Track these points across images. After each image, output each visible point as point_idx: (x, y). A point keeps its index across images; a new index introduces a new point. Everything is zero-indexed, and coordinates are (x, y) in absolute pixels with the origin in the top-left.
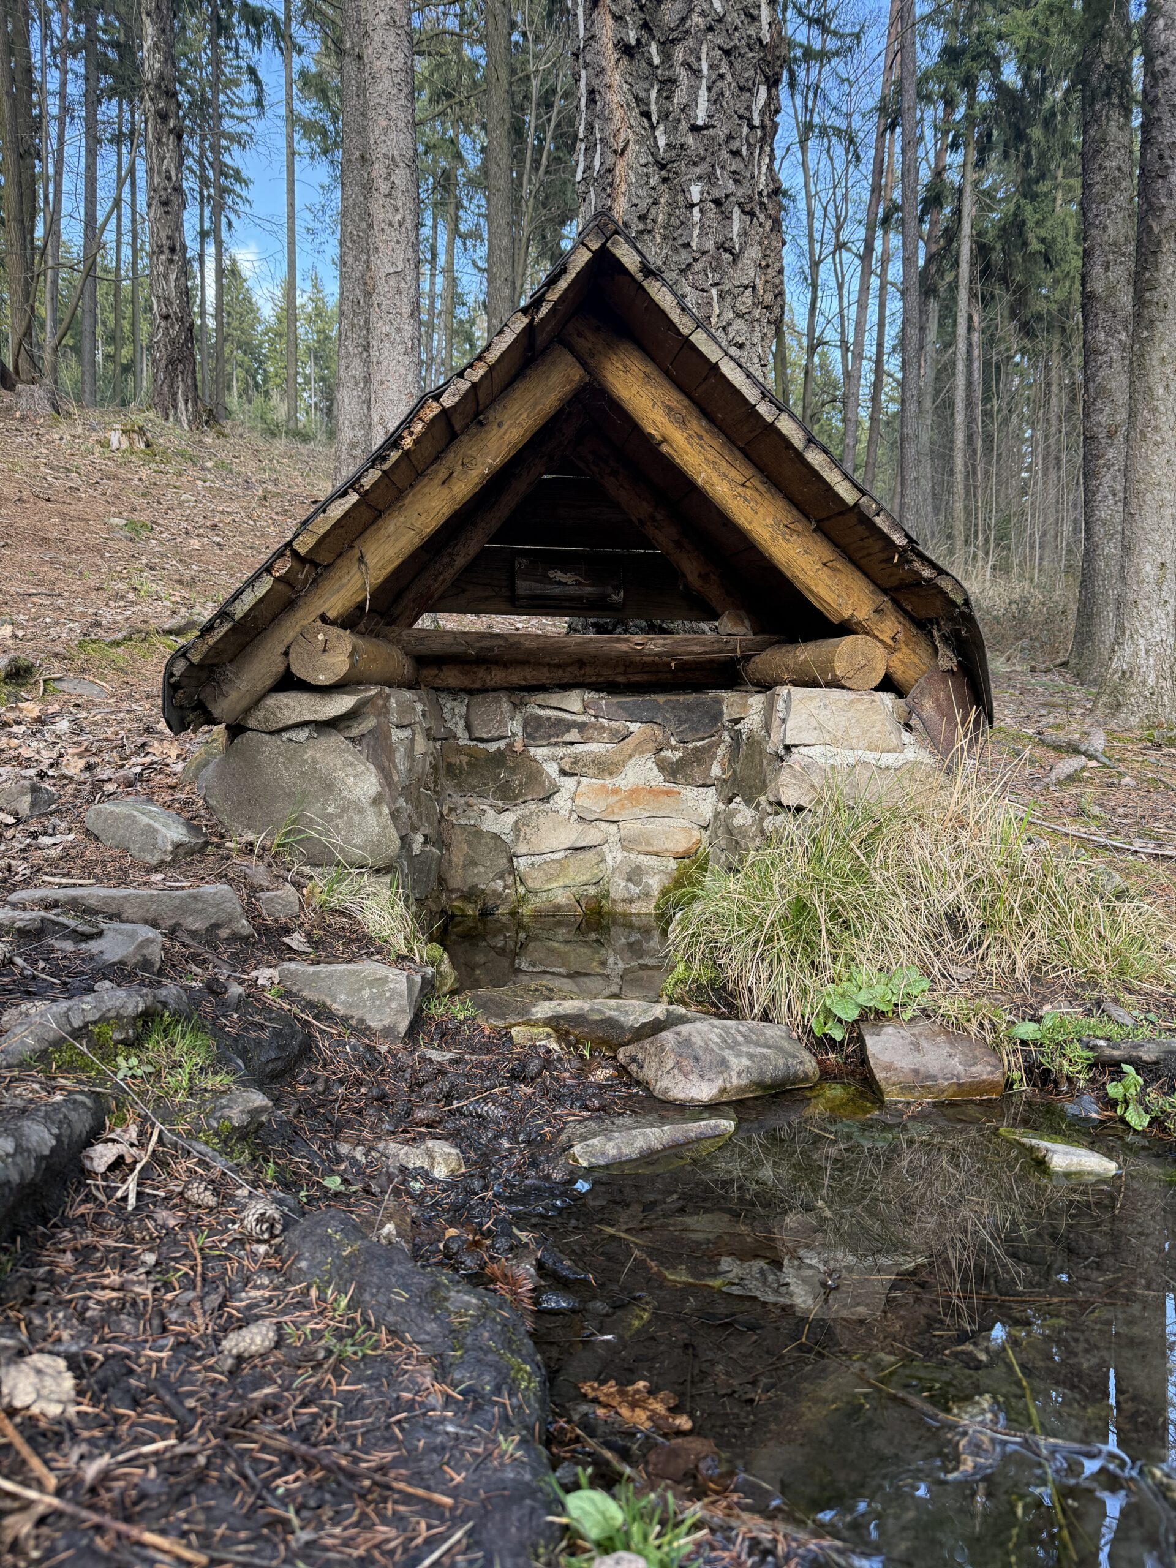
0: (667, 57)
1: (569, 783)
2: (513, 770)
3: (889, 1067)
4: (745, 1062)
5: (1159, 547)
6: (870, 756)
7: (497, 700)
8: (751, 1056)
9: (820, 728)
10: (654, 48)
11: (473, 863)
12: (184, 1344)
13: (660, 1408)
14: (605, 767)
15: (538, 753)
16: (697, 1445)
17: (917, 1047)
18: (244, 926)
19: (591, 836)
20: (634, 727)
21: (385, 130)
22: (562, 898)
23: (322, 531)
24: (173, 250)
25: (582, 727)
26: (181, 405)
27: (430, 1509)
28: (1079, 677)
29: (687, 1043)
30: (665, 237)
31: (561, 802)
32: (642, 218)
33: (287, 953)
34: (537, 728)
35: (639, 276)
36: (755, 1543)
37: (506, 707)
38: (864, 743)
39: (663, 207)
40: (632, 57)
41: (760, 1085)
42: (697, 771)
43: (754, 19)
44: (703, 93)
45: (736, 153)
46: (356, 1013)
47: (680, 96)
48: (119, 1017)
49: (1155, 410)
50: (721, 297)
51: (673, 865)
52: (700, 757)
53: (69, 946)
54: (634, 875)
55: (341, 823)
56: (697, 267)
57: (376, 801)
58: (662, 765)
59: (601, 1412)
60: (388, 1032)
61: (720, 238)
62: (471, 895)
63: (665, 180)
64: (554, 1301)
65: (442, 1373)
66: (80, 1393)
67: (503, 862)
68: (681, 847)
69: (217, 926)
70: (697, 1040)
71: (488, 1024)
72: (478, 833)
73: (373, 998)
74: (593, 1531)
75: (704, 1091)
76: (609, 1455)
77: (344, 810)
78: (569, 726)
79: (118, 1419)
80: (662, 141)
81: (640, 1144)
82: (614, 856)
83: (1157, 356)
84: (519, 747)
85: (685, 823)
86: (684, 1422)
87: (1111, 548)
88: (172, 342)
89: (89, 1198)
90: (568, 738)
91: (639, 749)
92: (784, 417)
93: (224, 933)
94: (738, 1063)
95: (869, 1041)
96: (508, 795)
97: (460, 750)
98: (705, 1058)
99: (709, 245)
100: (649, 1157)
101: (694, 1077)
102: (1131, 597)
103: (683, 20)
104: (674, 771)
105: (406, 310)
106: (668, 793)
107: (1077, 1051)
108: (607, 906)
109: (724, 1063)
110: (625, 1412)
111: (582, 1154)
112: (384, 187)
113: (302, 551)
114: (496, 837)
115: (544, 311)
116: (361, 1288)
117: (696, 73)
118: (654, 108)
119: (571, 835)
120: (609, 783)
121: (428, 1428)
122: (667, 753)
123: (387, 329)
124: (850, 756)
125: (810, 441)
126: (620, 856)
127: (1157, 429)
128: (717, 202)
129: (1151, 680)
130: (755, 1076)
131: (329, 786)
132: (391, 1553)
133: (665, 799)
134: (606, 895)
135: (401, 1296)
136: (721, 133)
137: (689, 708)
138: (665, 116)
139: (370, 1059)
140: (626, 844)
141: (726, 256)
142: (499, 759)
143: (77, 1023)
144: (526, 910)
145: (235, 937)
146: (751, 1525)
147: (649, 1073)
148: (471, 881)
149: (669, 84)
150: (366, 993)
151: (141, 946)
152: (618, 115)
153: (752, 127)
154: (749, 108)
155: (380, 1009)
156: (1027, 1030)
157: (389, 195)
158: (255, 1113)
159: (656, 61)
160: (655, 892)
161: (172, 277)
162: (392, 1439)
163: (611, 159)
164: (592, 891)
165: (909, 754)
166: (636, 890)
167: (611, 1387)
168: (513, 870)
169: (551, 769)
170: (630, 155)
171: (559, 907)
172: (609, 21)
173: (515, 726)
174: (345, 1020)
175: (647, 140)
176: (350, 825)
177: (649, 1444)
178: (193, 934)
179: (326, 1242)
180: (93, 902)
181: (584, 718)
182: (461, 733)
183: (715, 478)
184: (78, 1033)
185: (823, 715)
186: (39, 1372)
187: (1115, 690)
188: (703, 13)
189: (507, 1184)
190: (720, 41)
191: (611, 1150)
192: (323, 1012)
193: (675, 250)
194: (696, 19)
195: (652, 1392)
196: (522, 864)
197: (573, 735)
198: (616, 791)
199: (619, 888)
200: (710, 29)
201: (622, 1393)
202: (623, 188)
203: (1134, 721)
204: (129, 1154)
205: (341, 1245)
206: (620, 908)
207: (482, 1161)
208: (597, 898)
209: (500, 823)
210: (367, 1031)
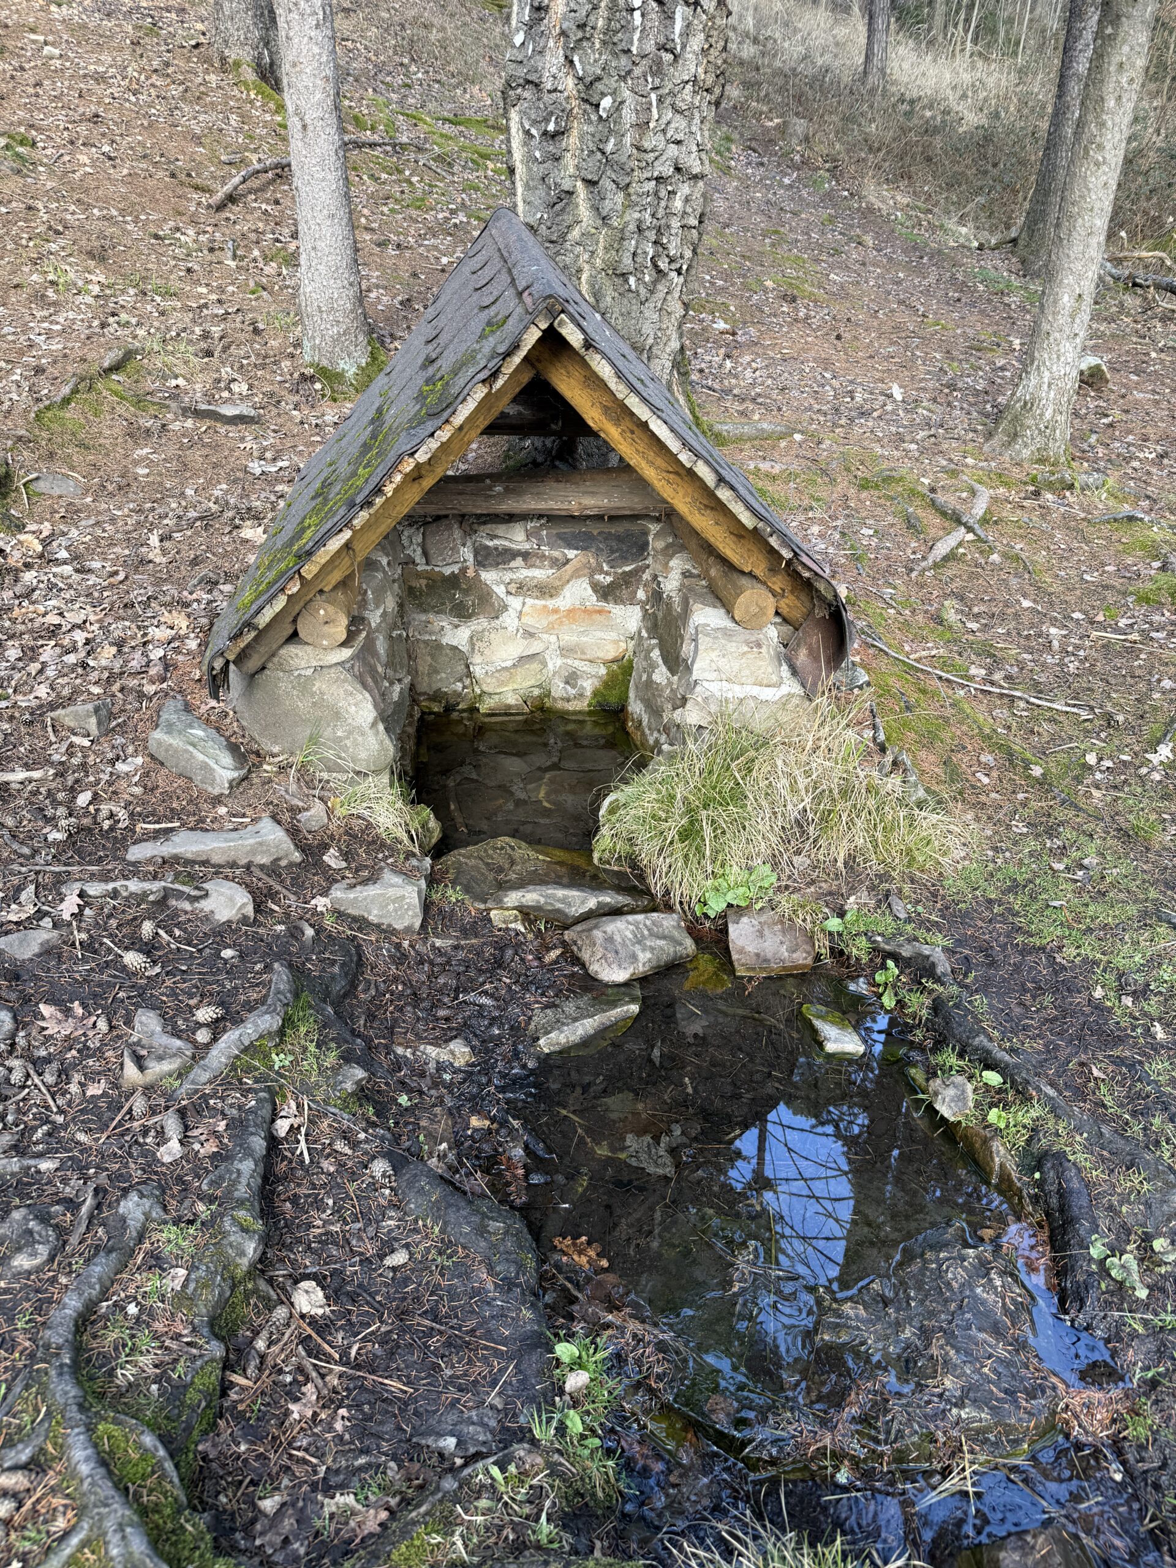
1: (515, 603)
2: (466, 592)
3: (741, 951)
4: (648, 955)
5: (1080, 277)
6: (755, 691)
7: (449, 528)
8: (652, 949)
11: (437, 672)
12: (366, 1261)
13: (592, 1253)
14: (545, 590)
15: (488, 576)
16: (611, 1278)
17: (763, 935)
19: (536, 647)
20: (571, 554)
22: (512, 700)
23: (323, 561)
25: (525, 555)
27: (497, 1354)
29: (610, 939)
31: (509, 619)
34: (486, 557)
37: (457, 533)
38: (751, 680)
39: (603, 12)
41: (659, 967)
42: (625, 593)
50: (660, 100)
51: (603, 671)
52: (628, 580)
53: (187, 906)
54: (571, 679)
55: (348, 743)
56: (637, 71)
57: (374, 725)
58: (596, 587)
59: (565, 1259)
60: (408, 930)
61: (662, 40)
62: (436, 696)
65: (491, 1269)
66: (327, 1297)
67: (461, 668)
68: (611, 655)
69: (278, 859)
70: (618, 938)
71: (475, 907)
72: (439, 646)
73: (396, 910)
74: (566, 1359)
75: (619, 975)
76: (569, 1285)
77: (350, 733)
78: (514, 554)
79: (349, 1312)
81: (580, 1032)
82: (555, 663)
83: (1116, 59)
84: (470, 573)
85: (613, 635)
86: (605, 1263)
89: (284, 1158)
90: (513, 564)
91: (576, 574)
92: (700, 463)
93: (283, 863)
94: (644, 955)
95: (732, 928)
96: (462, 613)
97: (419, 575)
98: (623, 953)
99: (650, 46)
100: (586, 1042)
101: (614, 966)
102: (1045, 327)
104: (605, 593)
106: (600, 612)
107: (862, 942)
108: (548, 703)
109: (634, 957)
110: (576, 1257)
111: (545, 1045)
113: (309, 577)
114: (455, 648)
115: (500, 383)
116: (445, 1223)
119: (516, 647)
120: (551, 603)
121: (488, 1303)
122: (600, 577)
124: (738, 691)
126: (559, 662)
129: (1048, 415)
130: (654, 963)
131: (337, 715)
132: (485, 1377)
133: (597, 617)
134: (548, 694)
135: (467, 1229)
137: (619, 539)
139: (400, 957)
140: (565, 651)
142: (453, 581)
143: (247, 1043)
144: (483, 708)
145: (291, 865)
146: (633, 1326)
147: (585, 955)
148: (435, 687)
151: (240, 908)
155: (402, 917)
156: (834, 924)
158: (358, 1082)
160: (588, 693)
162: (473, 1312)
164: (536, 692)
165: (785, 690)
166: (572, 692)
167: (568, 1241)
168: (469, 675)
169: (500, 590)
171: (509, 707)
173: (467, 554)
174: (378, 926)
176: (356, 744)
177: (588, 1279)
178: (262, 867)
179: (421, 1190)
180: (189, 856)
181: (527, 546)
182: (418, 558)
183: (643, 464)
184: (248, 1049)
185: (722, 663)
186: (307, 1292)
187: (1016, 418)
189: (503, 1076)
191: (562, 1039)
192: (361, 923)
195: (589, 1243)
196: (477, 671)
197: (519, 562)
198: (556, 611)
199: (559, 689)
201: (574, 1244)
204: (296, 1122)
205: (429, 1194)
206: (560, 705)
207: (484, 1048)
208: (540, 698)
209: (457, 636)
210: (394, 932)
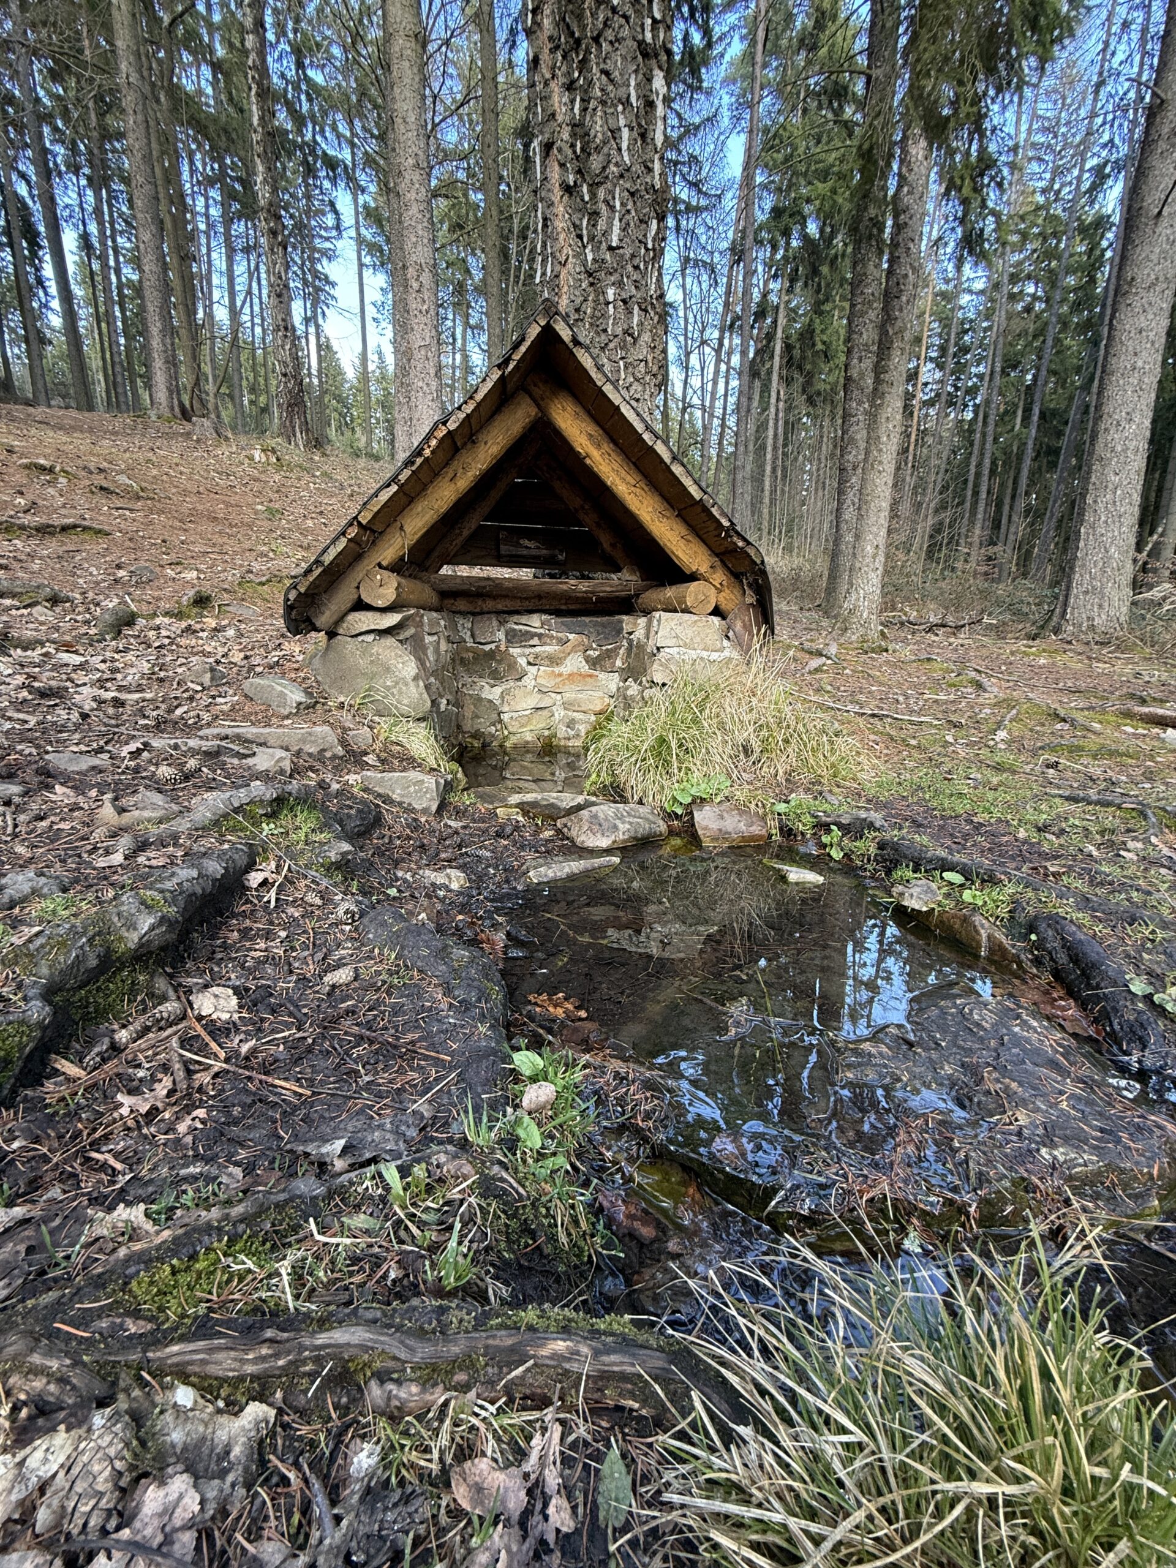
0: (593, 195)
1: (532, 670)
2: (500, 662)
3: (706, 828)
4: (627, 826)
5: (876, 535)
6: (705, 654)
7: (490, 619)
8: (630, 823)
9: (677, 637)
10: (585, 189)
11: (478, 717)
12: (302, 979)
13: (570, 1007)
14: (553, 661)
15: (515, 651)
16: (588, 1025)
17: (722, 817)
18: (340, 751)
19: (546, 701)
20: (571, 636)
21: (415, 244)
22: (529, 737)
23: (375, 509)
24: (286, 329)
25: (540, 636)
26: (298, 434)
28: (827, 614)
29: (595, 816)
30: (591, 324)
31: (528, 681)
32: (577, 310)
33: (364, 766)
34: (514, 637)
35: (571, 345)
36: (617, 1073)
37: (495, 623)
38: (702, 646)
39: (590, 303)
40: (571, 194)
41: (635, 838)
42: (608, 664)
43: (650, 170)
44: (616, 222)
45: (636, 268)
46: (407, 800)
47: (602, 225)
48: (262, 801)
49: (880, 450)
50: (626, 367)
51: (593, 718)
52: (610, 655)
53: (236, 761)
54: (571, 724)
55: (395, 691)
56: (611, 345)
57: (416, 678)
58: (587, 660)
59: (538, 1009)
60: (425, 811)
61: (626, 327)
62: (476, 735)
63: (592, 284)
64: (514, 953)
65: (448, 991)
66: (241, 1007)
67: (495, 716)
68: (598, 708)
69: (324, 750)
70: (601, 815)
71: (482, 807)
72: (480, 699)
73: (416, 792)
74: (527, 1072)
75: (604, 843)
76: (541, 1031)
77: (397, 683)
78: (533, 635)
79: (262, 1020)
80: (590, 257)
81: (567, 870)
82: (559, 713)
83: (884, 416)
84: (503, 648)
85: (600, 694)
86: (583, 1014)
87: (849, 538)
88: (290, 392)
89: (248, 902)
90: (532, 642)
91: (574, 650)
92: (659, 442)
93: (328, 754)
94: (623, 827)
95: (696, 814)
96: (496, 677)
97: (468, 650)
98: (605, 825)
99: (619, 331)
100: (572, 877)
101: (599, 835)
102: (858, 565)
103: (604, 168)
104: (593, 663)
105: (432, 371)
106: (591, 676)
107: (807, 819)
108: (555, 742)
109: (615, 827)
110: (551, 1009)
111: (534, 876)
112: (415, 285)
113: (364, 522)
114: (490, 701)
115: (511, 366)
116: (403, 948)
117: (612, 208)
118: (585, 232)
119: (533, 701)
120: (557, 670)
121: (439, 1021)
122: (590, 652)
123: (420, 384)
124: (693, 654)
125: (674, 458)
126: (563, 713)
127: (881, 462)
128: (624, 301)
129: (865, 615)
130: (632, 834)
131: (388, 670)
132: (416, 1086)
133: (588, 679)
134: (555, 735)
135: (425, 952)
136: (627, 252)
137: (603, 626)
138: (592, 238)
139: (415, 826)
140: (566, 705)
141: (629, 339)
142: (491, 655)
143: (236, 805)
144: (508, 744)
145: (335, 757)
146: (616, 1065)
147: (574, 833)
148: (476, 727)
149: (595, 215)
150: (412, 789)
151: (278, 761)
152: (562, 236)
153: (647, 249)
154: (645, 236)
155: (420, 798)
156: (781, 807)
157: (419, 291)
158: (344, 854)
159: (587, 198)
160: (582, 734)
161: (287, 347)
162: (419, 1027)
163: (558, 268)
164: (547, 733)
165: (727, 653)
166: (571, 733)
167: (544, 997)
168: (500, 721)
169: (522, 661)
170: (569, 266)
171: (527, 742)
172: (557, 168)
173: (501, 635)
174: (400, 804)
175: (580, 255)
176: (400, 692)
177: (563, 1025)
178: (310, 755)
179: (384, 924)
180: (249, 736)
181: (542, 631)
182: (468, 639)
183: (618, 481)
184: (236, 811)
185: (679, 630)
186: (216, 996)
187: (845, 620)
188: (617, 165)
189: (492, 892)
190: (628, 185)
191: (551, 874)
192: (388, 800)
193: (597, 333)
194: (613, 168)
195: (566, 999)
196: (505, 717)
197: (535, 641)
198: (560, 675)
199: (562, 731)
200: (622, 176)
201: (550, 999)
202: (565, 289)
203: (854, 638)
204: (271, 877)
205: (392, 925)
206: (562, 743)
207: (478, 880)
208: (550, 737)
209: (492, 693)
210: (413, 810)
